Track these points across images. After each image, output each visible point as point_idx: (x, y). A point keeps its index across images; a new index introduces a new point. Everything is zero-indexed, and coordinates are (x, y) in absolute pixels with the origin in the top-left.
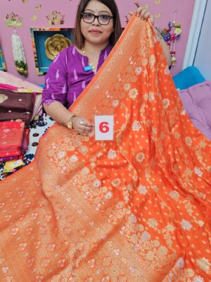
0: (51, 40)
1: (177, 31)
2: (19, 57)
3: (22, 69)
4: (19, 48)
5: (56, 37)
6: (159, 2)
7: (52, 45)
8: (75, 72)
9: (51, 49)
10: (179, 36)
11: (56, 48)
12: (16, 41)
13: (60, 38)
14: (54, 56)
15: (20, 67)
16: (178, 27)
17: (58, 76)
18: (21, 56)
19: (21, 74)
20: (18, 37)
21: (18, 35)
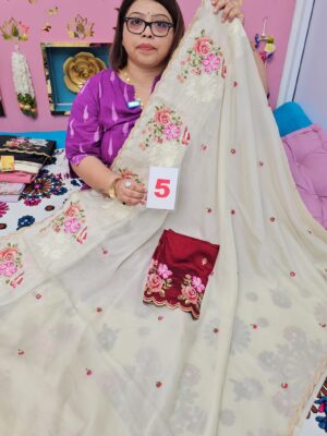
0: (74, 61)
1: (269, 48)
2: (23, 87)
3: (27, 107)
4: (24, 73)
5: (81, 57)
6: (241, 3)
7: (74, 68)
8: (113, 109)
9: (73, 75)
10: (271, 55)
11: (81, 74)
12: (18, 62)
13: (87, 58)
14: (79, 85)
15: (25, 103)
16: (269, 42)
17: (86, 116)
18: (26, 87)
19: (27, 113)
20: (22, 56)
21: (21, 53)
